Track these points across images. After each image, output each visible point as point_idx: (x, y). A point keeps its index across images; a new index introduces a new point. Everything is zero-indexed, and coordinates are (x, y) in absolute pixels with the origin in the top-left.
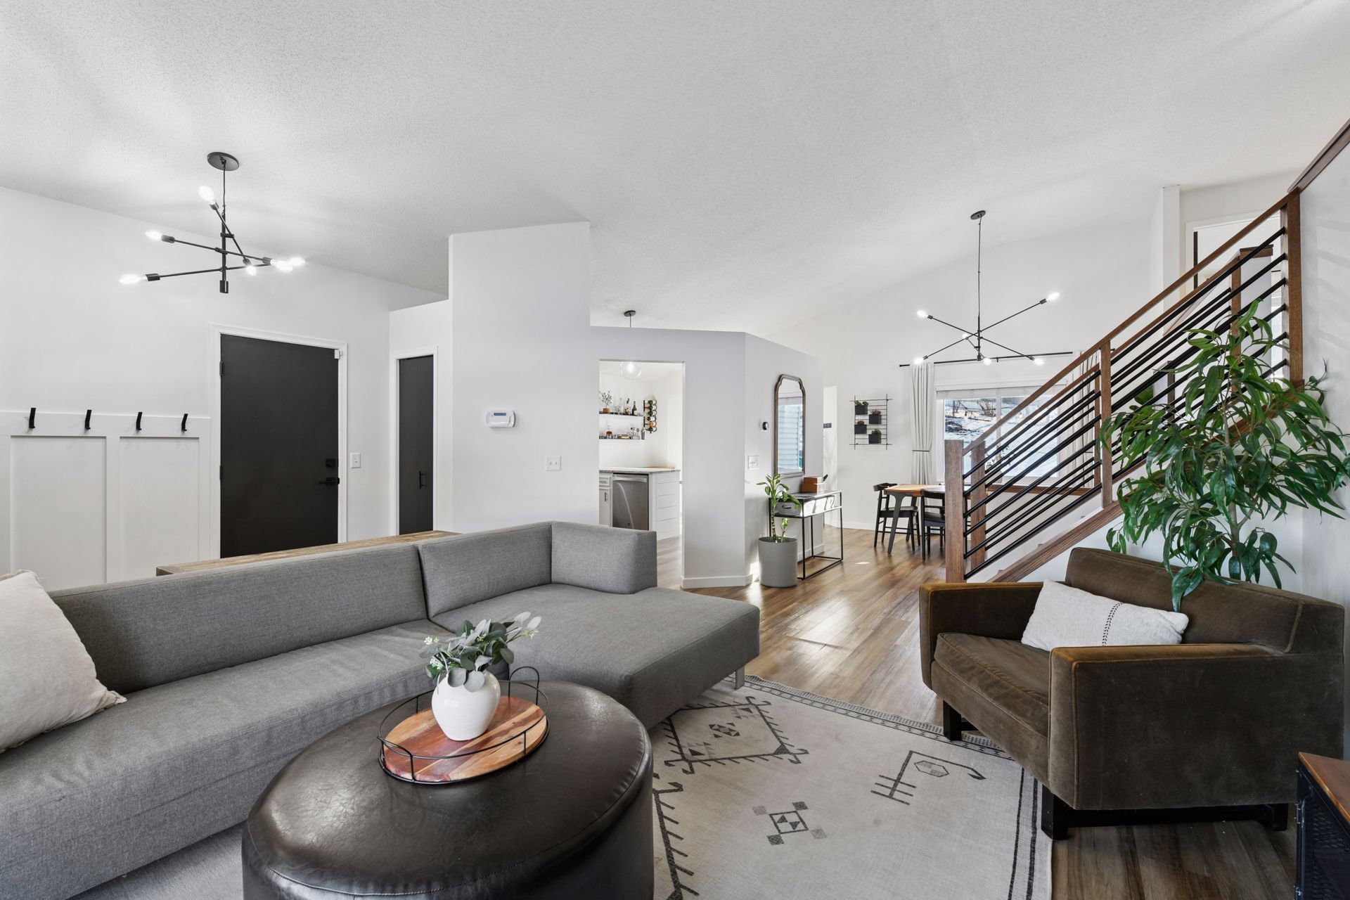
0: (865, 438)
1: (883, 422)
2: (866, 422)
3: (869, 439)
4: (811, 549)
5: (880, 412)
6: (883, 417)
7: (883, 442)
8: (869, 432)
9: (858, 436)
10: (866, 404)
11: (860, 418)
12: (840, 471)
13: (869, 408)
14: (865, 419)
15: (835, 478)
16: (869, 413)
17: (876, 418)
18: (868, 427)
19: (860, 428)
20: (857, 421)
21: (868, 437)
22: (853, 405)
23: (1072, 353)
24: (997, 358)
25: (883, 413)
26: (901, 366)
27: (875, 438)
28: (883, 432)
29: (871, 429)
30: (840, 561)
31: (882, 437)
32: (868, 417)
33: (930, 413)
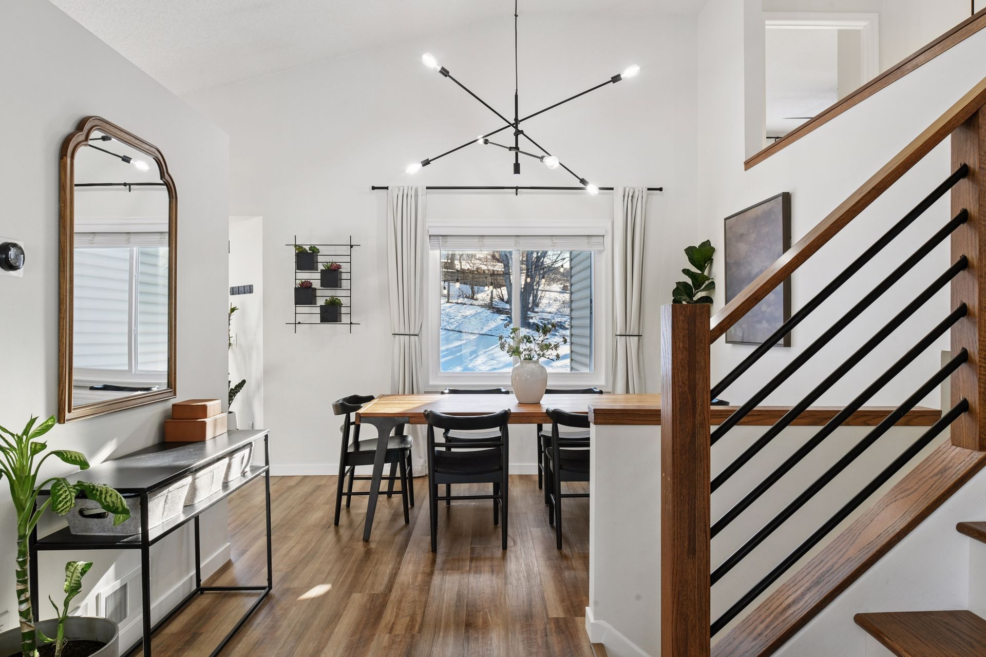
0: (312, 313)
1: (345, 284)
2: (316, 284)
3: (321, 314)
4: (194, 572)
5: (339, 267)
6: (344, 276)
7: (345, 319)
8: (321, 302)
9: (301, 309)
10: (314, 251)
11: (304, 276)
12: (268, 372)
13: (320, 259)
14: (314, 278)
15: (258, 387)
16: (321, 267)
17: (332, 276)
18: (318, 293)
19: (304, 295)
20: (298, 282)
21: (318, 310)
22: (292, 252)
23: (612, 189)
24: (517, 188)
25: (345, 268)
26: (374, 188)
27: (331, 313)
28: (344, 301)
29: (323, 296)
30: (266, 595)
31: (343, 310)
32: (318, 276)
33: (420, 272)
